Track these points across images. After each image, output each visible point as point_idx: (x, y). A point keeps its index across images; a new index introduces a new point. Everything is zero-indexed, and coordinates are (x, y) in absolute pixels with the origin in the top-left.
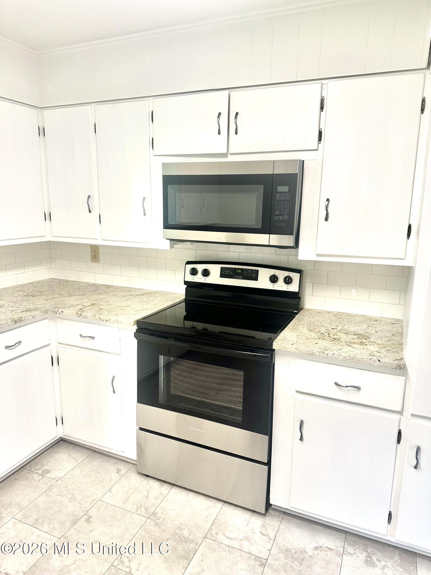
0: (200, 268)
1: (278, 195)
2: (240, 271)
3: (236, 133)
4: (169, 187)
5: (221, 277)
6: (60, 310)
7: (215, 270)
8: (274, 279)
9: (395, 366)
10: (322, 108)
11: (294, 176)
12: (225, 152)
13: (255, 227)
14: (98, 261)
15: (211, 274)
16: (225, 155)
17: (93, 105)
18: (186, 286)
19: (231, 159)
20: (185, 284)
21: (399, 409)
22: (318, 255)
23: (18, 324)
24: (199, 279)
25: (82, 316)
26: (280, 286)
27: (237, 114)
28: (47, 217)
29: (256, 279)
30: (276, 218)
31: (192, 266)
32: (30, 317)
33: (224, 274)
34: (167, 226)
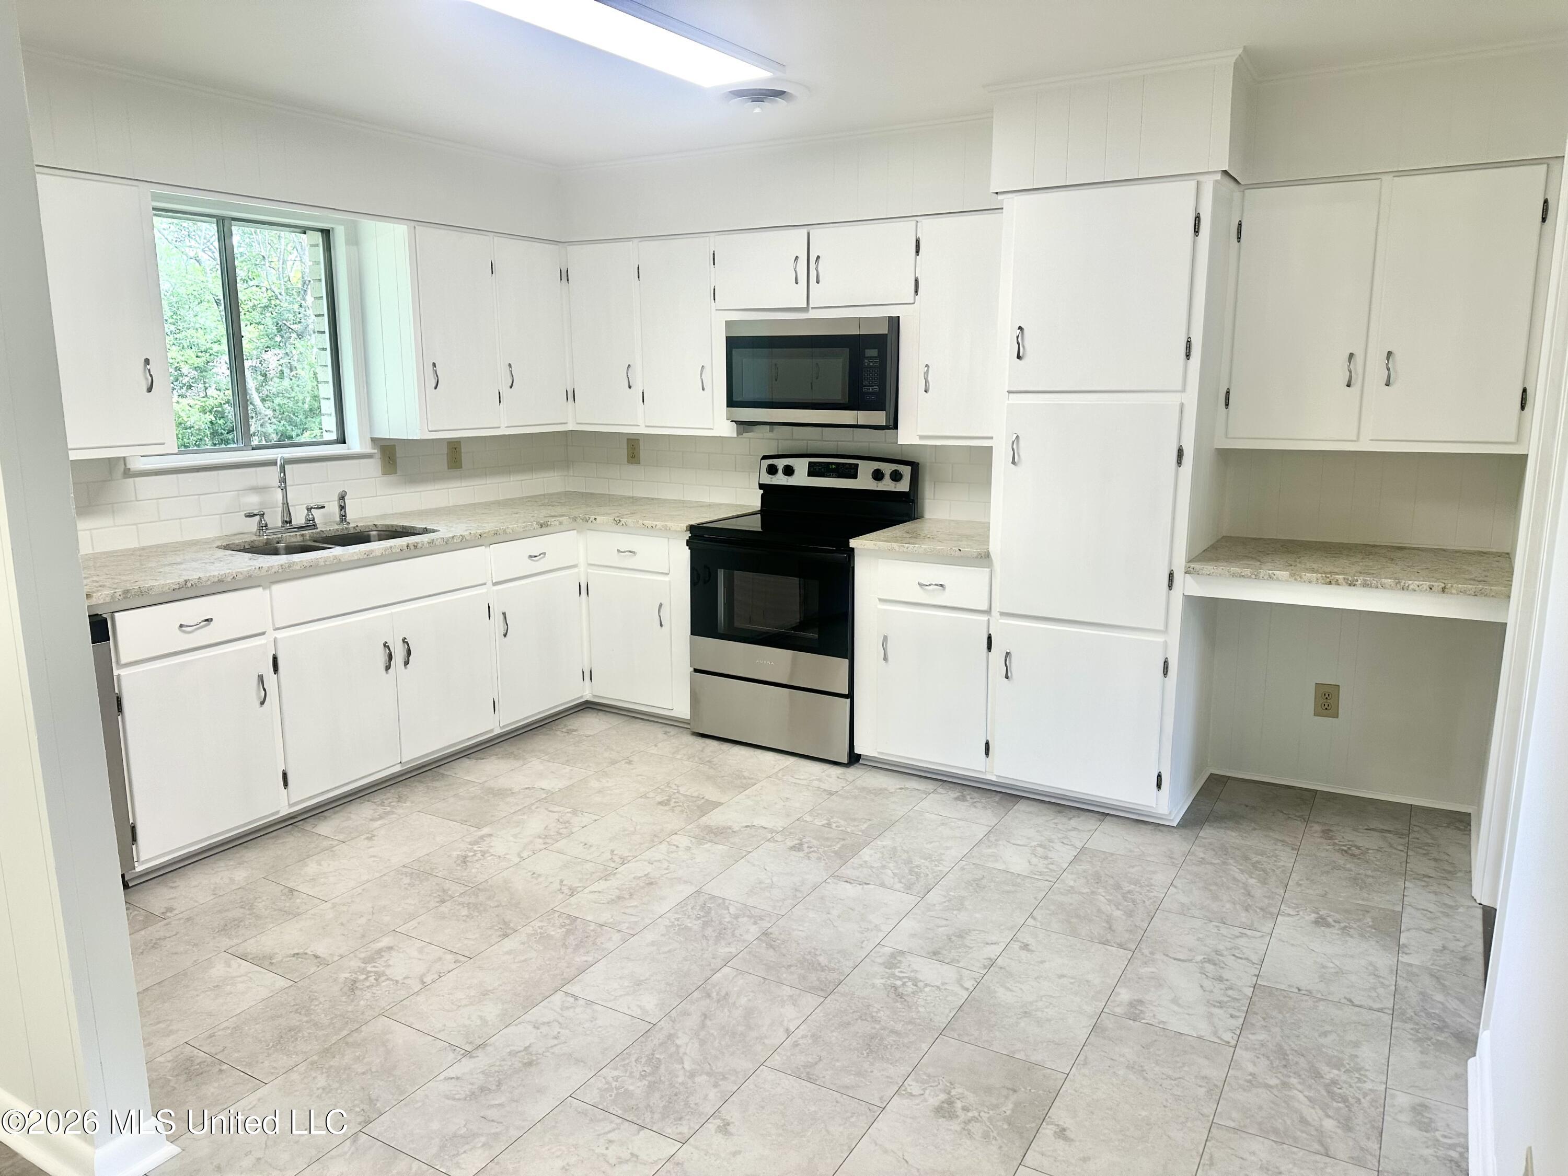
0: (781, 463)
1: (866, 361)
2: (834, 466)
3: (818, 282)
4: (734, 352)
5: (809, 475)
6: (592, 518)
7: (801, 466)
8: (878, 475)
9: (975, 554)
10: (917, 252)
11: (883, 337)
12: (805, 306)
13: (841, 402)
14: (638, 462)
15: (796, 472)
16: (805, 310)
17: (636, 241)
18: (762, 491)
19: (812, 314)
20: (760, 488)
21: (985, 607)
22: (921, 437)
23: (544, 530)
24: (780, 479)
25: (621, 523)
26: (887, 485)
27: (818, 257)
28: (572, 396)
29: (854, 476)
30: (865, 389)
31: (770, 462)
32: (557, 523)
33: (814, 471)
34: (731, 403)
